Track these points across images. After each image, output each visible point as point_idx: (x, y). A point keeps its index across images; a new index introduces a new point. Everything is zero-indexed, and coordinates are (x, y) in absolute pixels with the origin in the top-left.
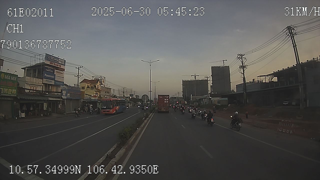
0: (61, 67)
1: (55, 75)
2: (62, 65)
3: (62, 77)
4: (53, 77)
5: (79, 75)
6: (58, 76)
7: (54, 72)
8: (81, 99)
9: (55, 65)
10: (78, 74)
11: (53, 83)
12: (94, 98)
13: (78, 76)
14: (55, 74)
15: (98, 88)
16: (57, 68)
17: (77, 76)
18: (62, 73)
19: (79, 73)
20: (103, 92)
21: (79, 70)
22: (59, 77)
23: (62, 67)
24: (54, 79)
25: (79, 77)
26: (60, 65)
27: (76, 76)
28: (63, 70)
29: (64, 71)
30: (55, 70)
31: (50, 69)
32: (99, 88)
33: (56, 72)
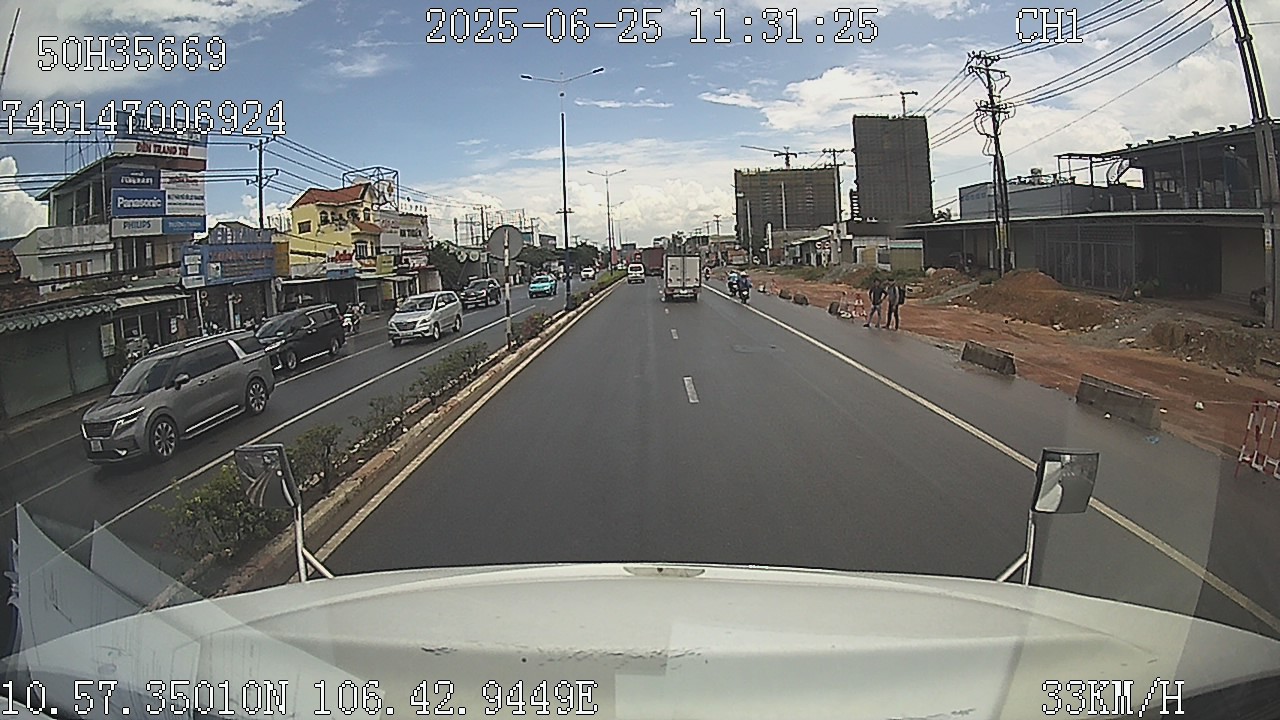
0: (189, 157)
1: (164, 192)
2: (195, 143)
3: (197, 198)
4: (155, 203)
5: (264, 176)
6: (177, 197)
7: (159, 183)
8: (275, 278)
9: (159, 152)
10: (257, 173)
11: (156, 227)
12: (337, 266)
13: (259, 178)
14: (162, 189)
15: (369, 219)
16: (172, 164)
17: (254, 179)
18: (196, 181)
19: (263, 167)
20: (391, 232)
21: (264, 152)
22: (182, 197)
23: (193, 153)
24: (160, 212)
25: (264, 181)
26: (185, 146)
27: (253, 182)
28: (201, 165)
29: (204, 170)
30: (162, 175)
31: (142, 174)
32: (372, 222)
33: (168, 180)
